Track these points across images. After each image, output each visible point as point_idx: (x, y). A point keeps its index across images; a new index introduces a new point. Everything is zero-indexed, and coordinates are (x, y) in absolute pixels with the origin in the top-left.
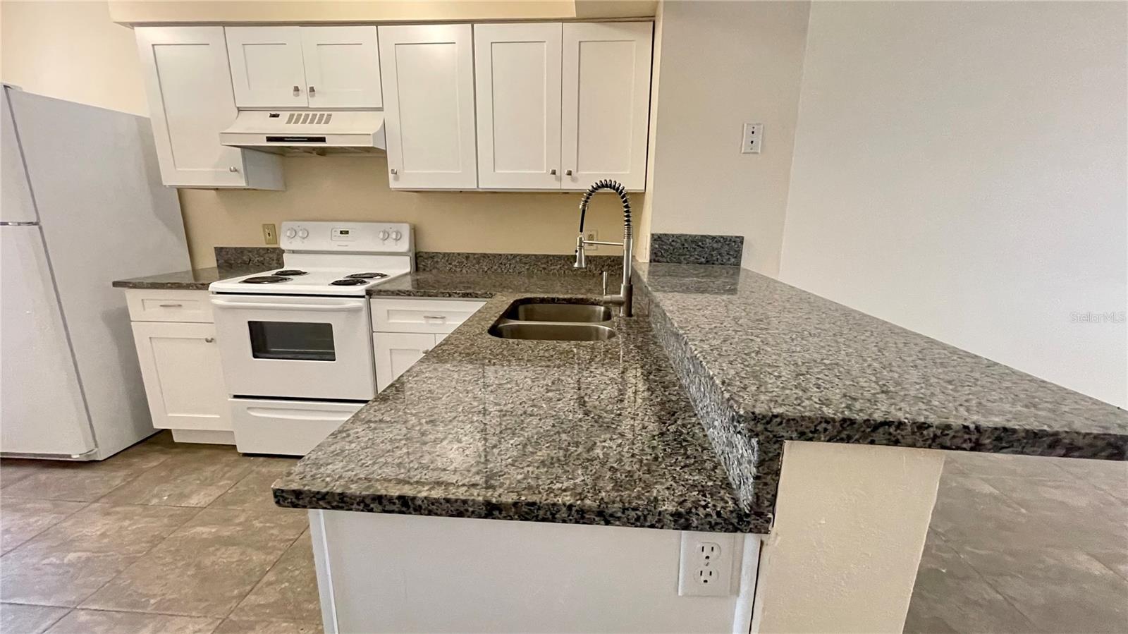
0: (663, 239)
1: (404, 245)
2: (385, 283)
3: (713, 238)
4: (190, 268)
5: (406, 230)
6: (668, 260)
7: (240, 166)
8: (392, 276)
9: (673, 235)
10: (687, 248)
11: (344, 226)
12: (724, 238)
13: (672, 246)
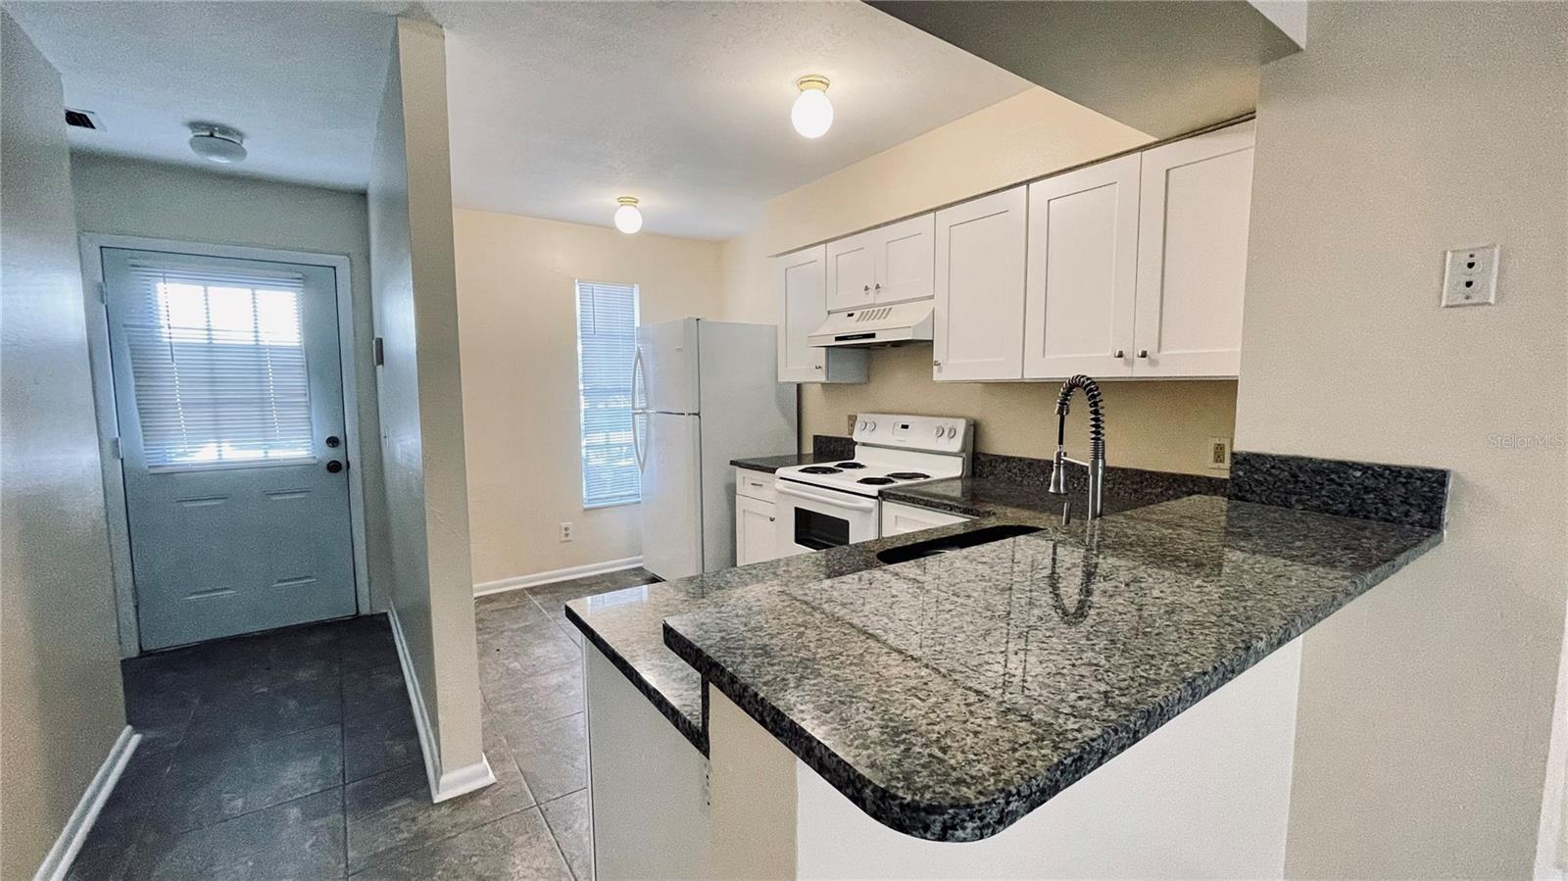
0: (1252, 462)
1: (956, 445)
2: (927, 483)
3: (1366, 468)
4: (796, 453)
5: (961, 426)
6: (1264, 499)
7: (823, 363)
8: (936, 478)
9: (1273, 458)
10: (1304, 482)
11: (905, 420)
12: (1392, 471)
13: (1271, 475)
